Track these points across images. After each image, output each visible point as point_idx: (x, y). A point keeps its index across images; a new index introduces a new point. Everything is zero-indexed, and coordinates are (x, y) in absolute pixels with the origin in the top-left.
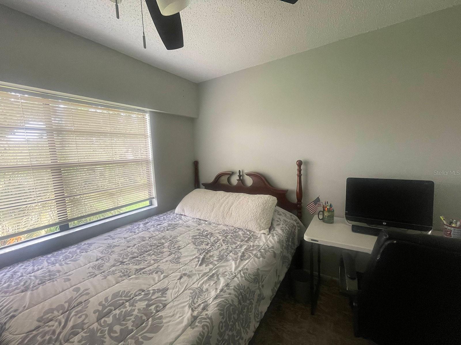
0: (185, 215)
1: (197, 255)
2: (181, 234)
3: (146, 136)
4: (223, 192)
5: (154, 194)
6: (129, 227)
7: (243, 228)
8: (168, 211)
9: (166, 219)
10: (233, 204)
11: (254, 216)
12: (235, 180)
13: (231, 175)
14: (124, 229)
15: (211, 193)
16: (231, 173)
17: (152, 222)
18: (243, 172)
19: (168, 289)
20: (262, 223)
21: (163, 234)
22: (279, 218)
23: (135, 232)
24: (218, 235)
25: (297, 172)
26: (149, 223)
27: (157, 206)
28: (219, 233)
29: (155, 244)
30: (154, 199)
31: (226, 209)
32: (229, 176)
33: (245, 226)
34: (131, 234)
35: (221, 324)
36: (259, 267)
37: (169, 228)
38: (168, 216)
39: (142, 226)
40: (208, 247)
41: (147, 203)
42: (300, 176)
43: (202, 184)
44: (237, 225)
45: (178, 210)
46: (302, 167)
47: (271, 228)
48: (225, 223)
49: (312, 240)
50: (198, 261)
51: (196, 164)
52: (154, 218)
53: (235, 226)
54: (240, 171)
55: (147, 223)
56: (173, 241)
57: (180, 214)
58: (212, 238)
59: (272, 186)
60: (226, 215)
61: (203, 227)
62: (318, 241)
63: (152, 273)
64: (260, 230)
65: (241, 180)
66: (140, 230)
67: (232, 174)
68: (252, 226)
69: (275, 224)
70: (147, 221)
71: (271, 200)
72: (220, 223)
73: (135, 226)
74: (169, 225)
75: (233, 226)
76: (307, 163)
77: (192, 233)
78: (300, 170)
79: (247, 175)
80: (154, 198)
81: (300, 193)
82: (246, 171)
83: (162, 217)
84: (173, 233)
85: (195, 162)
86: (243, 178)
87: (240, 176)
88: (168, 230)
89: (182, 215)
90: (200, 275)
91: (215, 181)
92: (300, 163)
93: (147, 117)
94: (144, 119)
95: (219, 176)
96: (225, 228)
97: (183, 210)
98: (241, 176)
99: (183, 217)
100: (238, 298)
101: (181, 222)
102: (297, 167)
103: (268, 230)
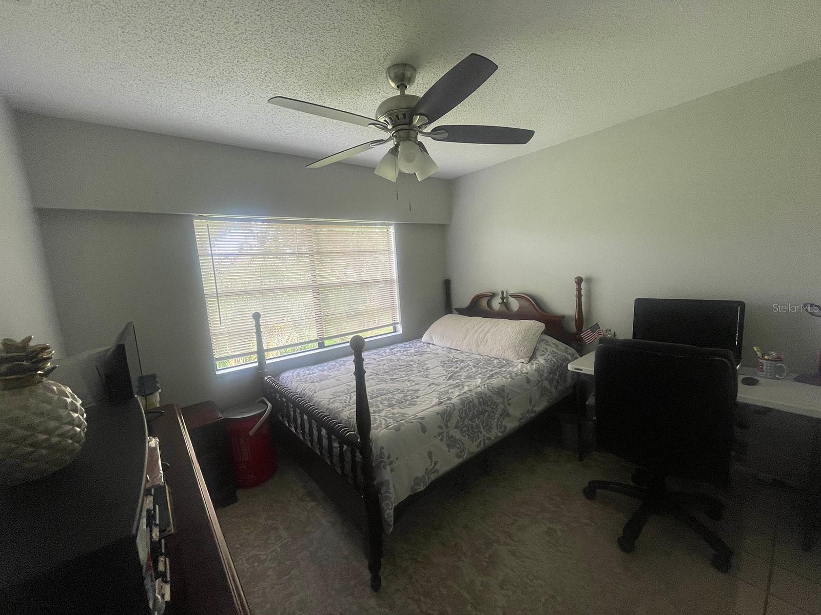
0: (433, 344)
1: (445, 374)
2: (429, 360)
3: (389, 252)
4: (480, 317)
5: (398, 319)
6: (375, 351)
7: (499, 358)
8: (415, 339)
9: (412, 347)
10: (489, 330)
11: (512, 344)
12: (496, 304)
13: (491, 298)
14: (372, 352)
15: (465, 319)
16: (491, 294)
17: (398, 348)
18: (507, 293)
19: (419, 390)
20: (521, 352)
21: (411, 358)
22: (546, 348)
23: (382, 356)
24: (469, 362)
25: (575, 293)
26: (395, 350)
27: (401, 333)
28: (471, 360)
29: (404, 365)
30: (399, 325)
31: (481, 336)
32: (489, 298)
33: (502, 355)
34: (379, 356)
35: (461, 411)
36: (505, 385)
37: (416, 354)
38: (415, 344)
39: (388, 350)
40: (456, 370)
41: (391, 329)
42: (579, 297)
43: (455, 309)
44: (493, 354)
45: (425, 338)
46: (583, 285)
47: (532, 358)
48: (479, 352)
49: (575, 369)
50: (446, 378)
51: (447, 284)
52: (400, 345)
53: (490, 356)
54: (503, 292)
55: (393, 349)
56: (421, 364)
57: (428, 343)
58: (462, 364)
59: (544, 311)
60: (481, 342)
61: (454, 354)
62: (582, 370)
63: (405, 381)
64: (518, 359)
65: (505, 303)
66: (387, 354)
67: (493, 295)
68: (510, 355)
69: (538, 353)
70: (392, 347)
71: (536, 326)
72: (474, 352)
73: (381, 351)
74: (417, 352)
75: (488, 356)
76: (589, 280)
77: (440, 360)
78: (579, 290)
79: (513, 296)
80: (398, 323)
81: (580, 320)
82: (510, 292)
83: (407, 344)
84: (422, 358)
85: (446, 280)
86: (507, 300)
87: (503, 298)
88: (415, 355)
89: (430, 344)
90: (447, 385)
91: (471, 306)
92: (579, 281)
93: (392, 229)
94: (388, 232)
95: (477, 299)
96: (479, 357)
97: (431, 338)
98: (505, 298)
99: (430, 345)
100: (479, 400)
101: (428, 350)
102: (575, 286)
103: (528, 359)
